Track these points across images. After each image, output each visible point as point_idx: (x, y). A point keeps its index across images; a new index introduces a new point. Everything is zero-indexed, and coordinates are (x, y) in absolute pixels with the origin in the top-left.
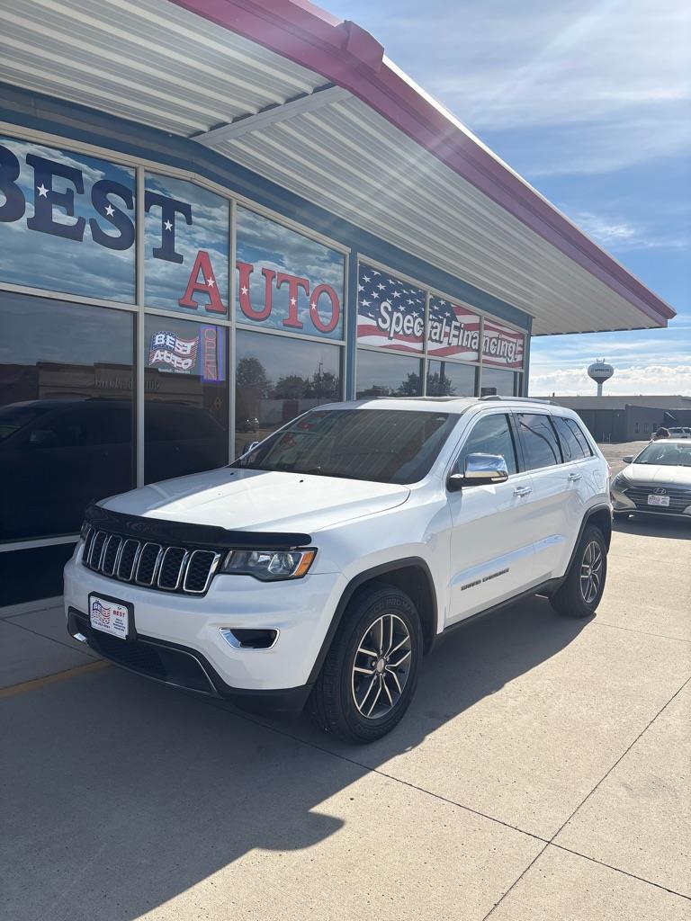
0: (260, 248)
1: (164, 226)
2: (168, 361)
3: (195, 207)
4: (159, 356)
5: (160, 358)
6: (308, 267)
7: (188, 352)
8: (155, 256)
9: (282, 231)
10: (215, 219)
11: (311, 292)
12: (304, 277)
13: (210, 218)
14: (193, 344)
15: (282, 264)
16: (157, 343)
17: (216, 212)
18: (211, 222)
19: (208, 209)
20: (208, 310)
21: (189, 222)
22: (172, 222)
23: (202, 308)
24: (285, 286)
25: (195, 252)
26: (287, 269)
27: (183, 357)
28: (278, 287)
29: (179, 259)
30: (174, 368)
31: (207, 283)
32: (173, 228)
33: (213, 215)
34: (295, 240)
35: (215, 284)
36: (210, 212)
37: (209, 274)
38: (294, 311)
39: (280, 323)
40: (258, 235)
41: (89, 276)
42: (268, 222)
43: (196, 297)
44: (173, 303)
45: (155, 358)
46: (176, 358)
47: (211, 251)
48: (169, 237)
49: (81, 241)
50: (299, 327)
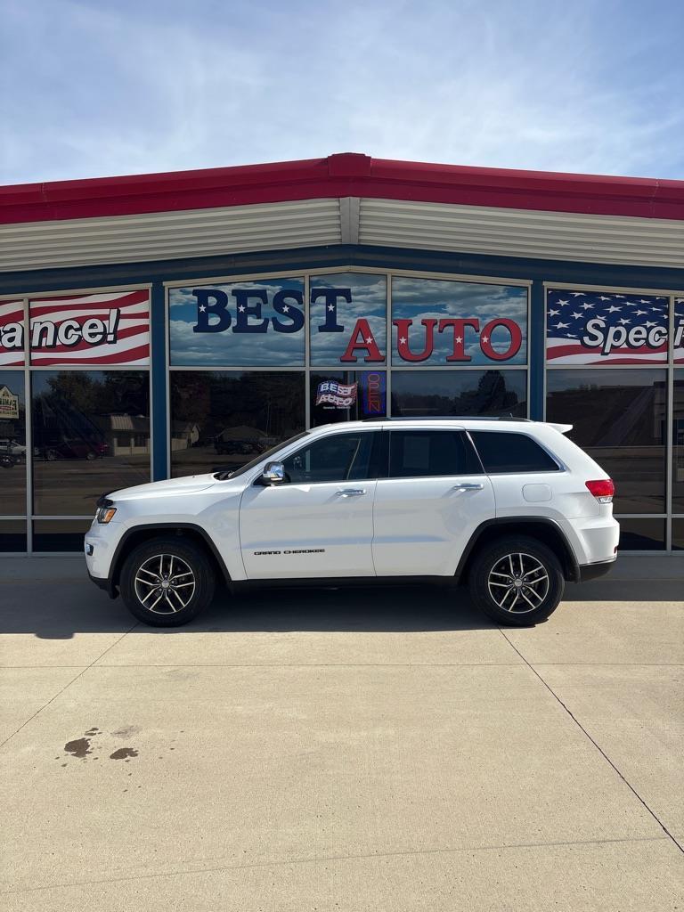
0: (419, 305)
1: (327, 309)
2: (331, 401)
3: (354, 289)
4: (323, 399)
5: (325, 400)
6: (477, 308)
7: (349, 393)
8: (320, 331)
9: (445, 285)
10: (372, 293)
11: (481, 329)
12: (473, 317)
13: (367, 294)
14: (353, 387)
15: (445, 312)
16: (322, 390)
17: (373, 288)
18: (370, 296)
19: (366, 287)
20: (366, 361)
21: (349, 300)
22: (334, 305)
23: (361, 360)
24: (450, 329)
25: (356, 321)
26: (450, 314)
27: (345, 397)
28: (441, 331)
29: (341, 329)
30: (336, 406)
31: (366, 342)
32: (335, 309)
33: (371, 290)
34: (460, 289)
35: (373, 341)
36: (368, 289)
37: (367, 333)
38: (459, 348)
39: (443, 360)
40: (417, 294)
41: (271, 353)
42: (429, 281)
43: (356, 353)
44: (336, 361)
45: (321, 400)
46: (338, 399)
47: (368, 318)
48: (331, 316)
49: (266, 332)
50: (468, 360)
